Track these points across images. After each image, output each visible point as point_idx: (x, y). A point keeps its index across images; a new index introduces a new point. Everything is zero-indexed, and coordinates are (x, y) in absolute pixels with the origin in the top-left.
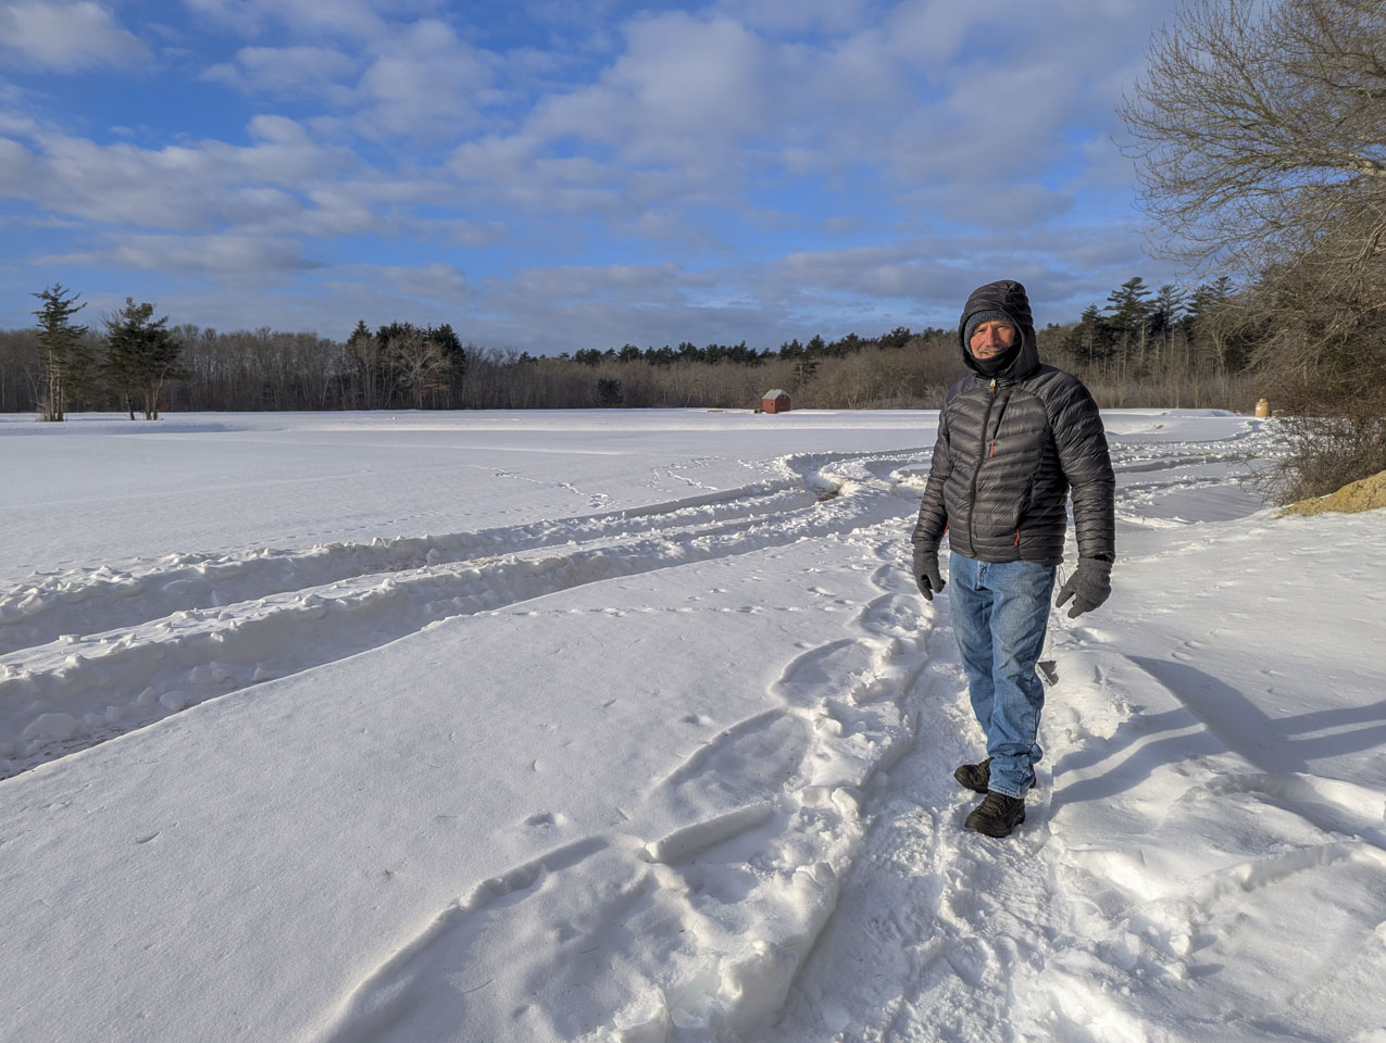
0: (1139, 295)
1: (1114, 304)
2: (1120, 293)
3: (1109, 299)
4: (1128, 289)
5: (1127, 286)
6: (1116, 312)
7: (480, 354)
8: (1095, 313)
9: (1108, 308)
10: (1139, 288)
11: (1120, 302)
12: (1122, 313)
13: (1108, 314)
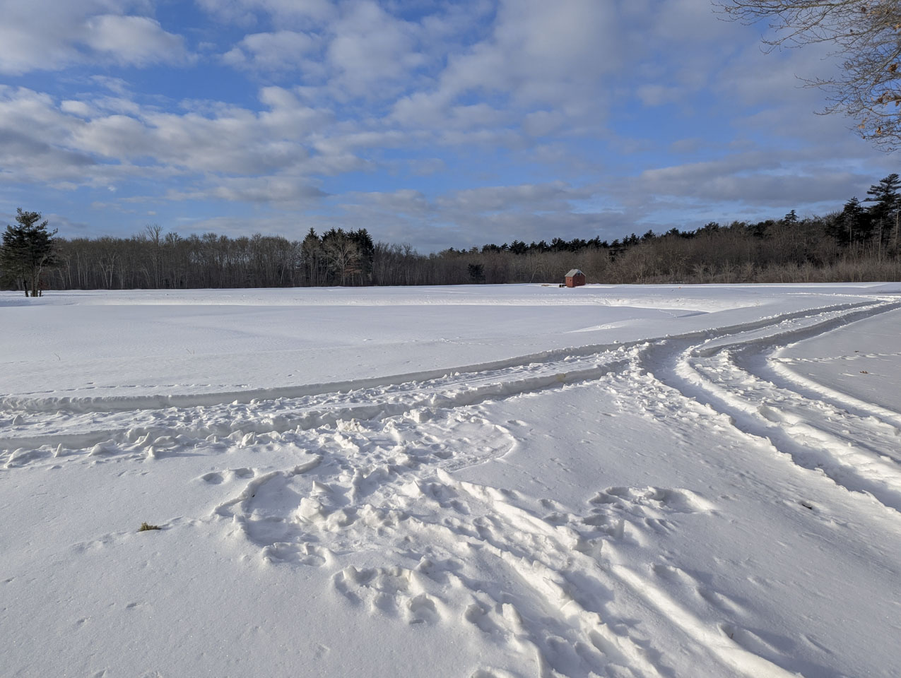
0: (895, 188)
1: (873, 196)
2: (878, 188)
3: (869, 193)
4: (886, 184)
5: (885, 181)
6: (877, 203)
7: (386, 248)
8: (855, 204)
9: (868, 200)
10: (895, 182)
11: (878, 194)
12: (882, 204)
13: (866, 205)
